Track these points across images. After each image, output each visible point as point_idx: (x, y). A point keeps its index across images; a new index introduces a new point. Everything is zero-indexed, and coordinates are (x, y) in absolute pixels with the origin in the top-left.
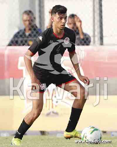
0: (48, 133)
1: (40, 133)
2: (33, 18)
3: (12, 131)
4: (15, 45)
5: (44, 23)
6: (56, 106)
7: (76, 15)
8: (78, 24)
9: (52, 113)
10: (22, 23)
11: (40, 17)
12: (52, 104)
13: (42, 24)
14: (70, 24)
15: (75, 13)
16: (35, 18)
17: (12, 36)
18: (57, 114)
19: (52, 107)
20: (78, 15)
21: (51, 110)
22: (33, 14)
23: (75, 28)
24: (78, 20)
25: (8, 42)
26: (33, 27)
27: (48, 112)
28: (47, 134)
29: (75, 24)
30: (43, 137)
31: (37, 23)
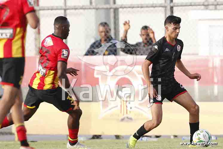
0: (123, 137)
1: (115, 138)
2: (108, 30)
3: (89, 136)
4: (92, 55)
5: (118, 35)
6: (130, 112)
7: (149, 27)
8: (151, 35)
9: (126, 119)
10: (99, 34)
11: (115, 29)
12: (127, 110)
13: (117, 35)
14: (143, 35)
15: (147, 25)
16: (110, 30)
17: (88, 47)
18: (131, 119)
19: (127, 113)
20: (151, 27)
21: (125, 116)
22: (108, 26)
23: (148, 39)
24: (151, 31)
25: (84, 53)
26: (108, 38)
27: (122, 117)
28: (121, 138)
29: (148, 35)
30: (117, 141)
31: (112, 34)
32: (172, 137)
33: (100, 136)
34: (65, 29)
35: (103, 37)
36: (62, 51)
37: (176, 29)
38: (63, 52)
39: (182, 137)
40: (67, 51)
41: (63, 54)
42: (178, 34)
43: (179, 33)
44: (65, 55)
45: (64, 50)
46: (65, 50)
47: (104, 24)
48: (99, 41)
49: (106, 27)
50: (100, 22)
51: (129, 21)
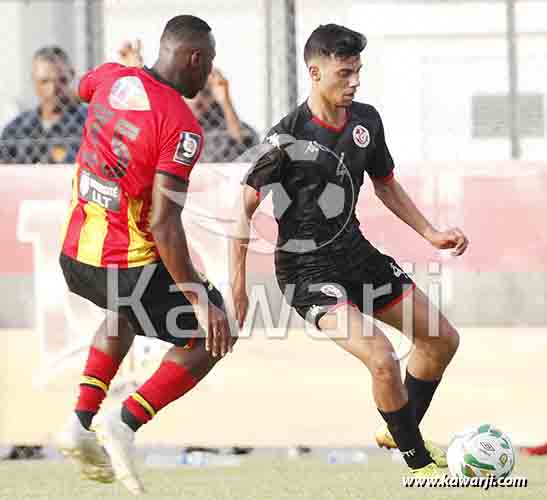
32: (293, 453)
33: (38, 448)
34: (197, 60)
35: (47, 100)
36: (181, 136)
37: (348, 73)
38: (182, 141)
39: (326, 450)
40: (194, 141)
41: (182, 150)
42: (355, 91)
43: (357, 88)
44: (186, 155)
45: (187, 135)
46: (191, 136)
47: (51, 52)
48: (35, 114)
49: (59, 63)
50: (38, 46)
51: (139, 42)
